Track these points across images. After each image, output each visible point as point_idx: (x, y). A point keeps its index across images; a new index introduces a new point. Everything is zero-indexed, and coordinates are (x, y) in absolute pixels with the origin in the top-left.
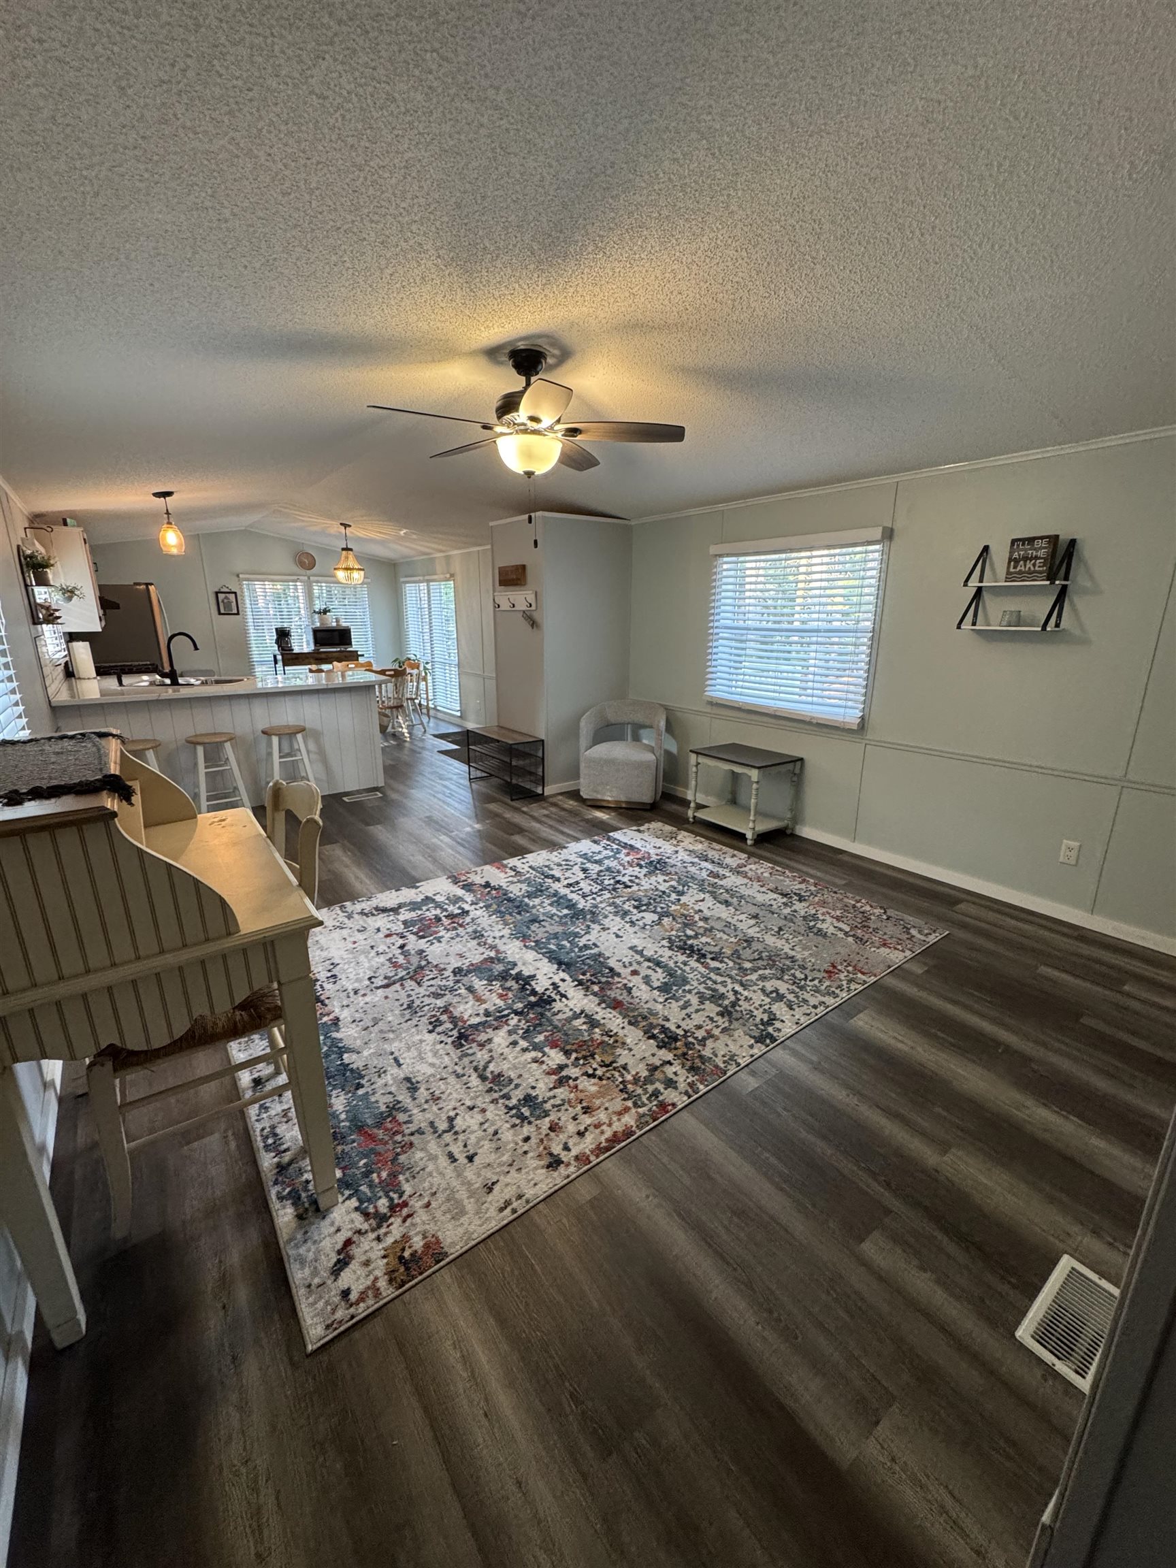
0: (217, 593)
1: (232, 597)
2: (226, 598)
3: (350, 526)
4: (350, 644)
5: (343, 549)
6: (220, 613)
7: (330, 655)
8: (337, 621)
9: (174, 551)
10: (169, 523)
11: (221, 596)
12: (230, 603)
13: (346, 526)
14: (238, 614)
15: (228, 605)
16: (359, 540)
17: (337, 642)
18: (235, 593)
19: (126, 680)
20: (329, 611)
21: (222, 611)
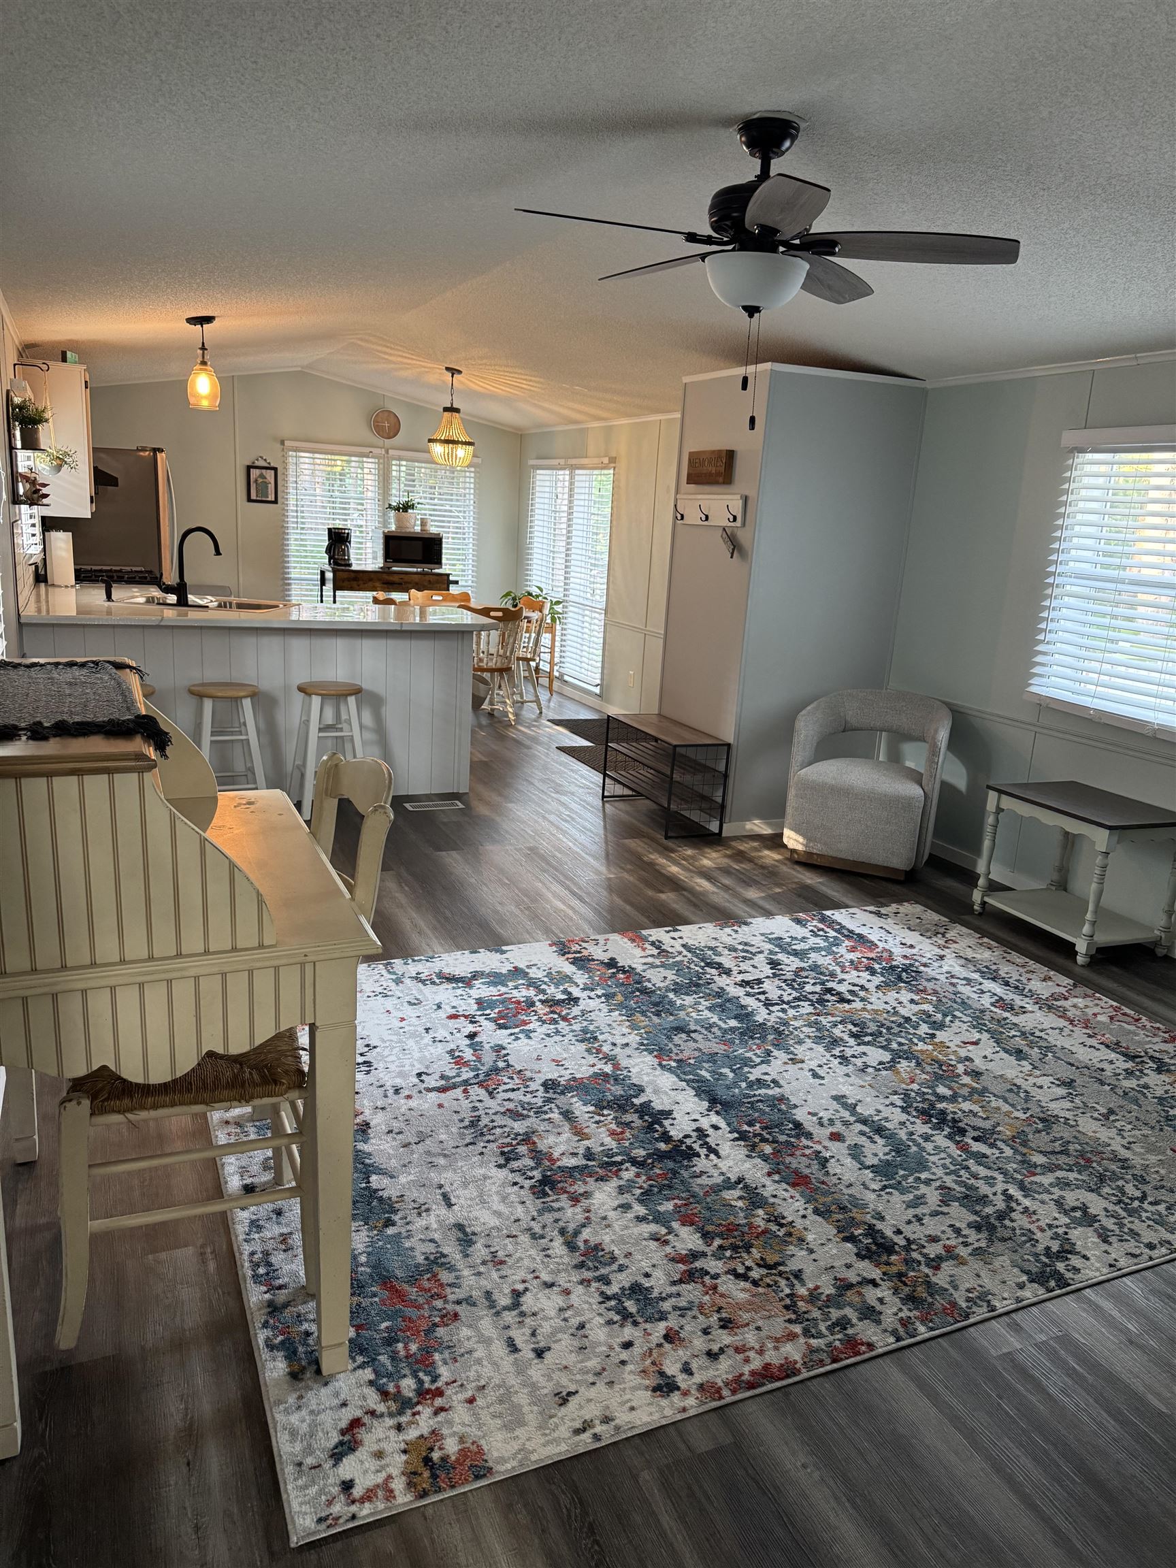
0: (249, 468)
1: (270, 475)
2: (262, 476)
3: (459, 372)
4: (439, 562)
5: (446, 409)
6: (249, 500)
7: (406, 578)
8: (423, 523)
9: (205, 403)
10: (204, 363)
11: (255, 473)
12: (266, 484)
13: (453, 371)
14: (276, 502)
15: (263, 488)
16: (472, 395)
17: (420, 558)
18: (275, 469)
19: (118, 592)
20: (412, 507)
21: (253, 497)
